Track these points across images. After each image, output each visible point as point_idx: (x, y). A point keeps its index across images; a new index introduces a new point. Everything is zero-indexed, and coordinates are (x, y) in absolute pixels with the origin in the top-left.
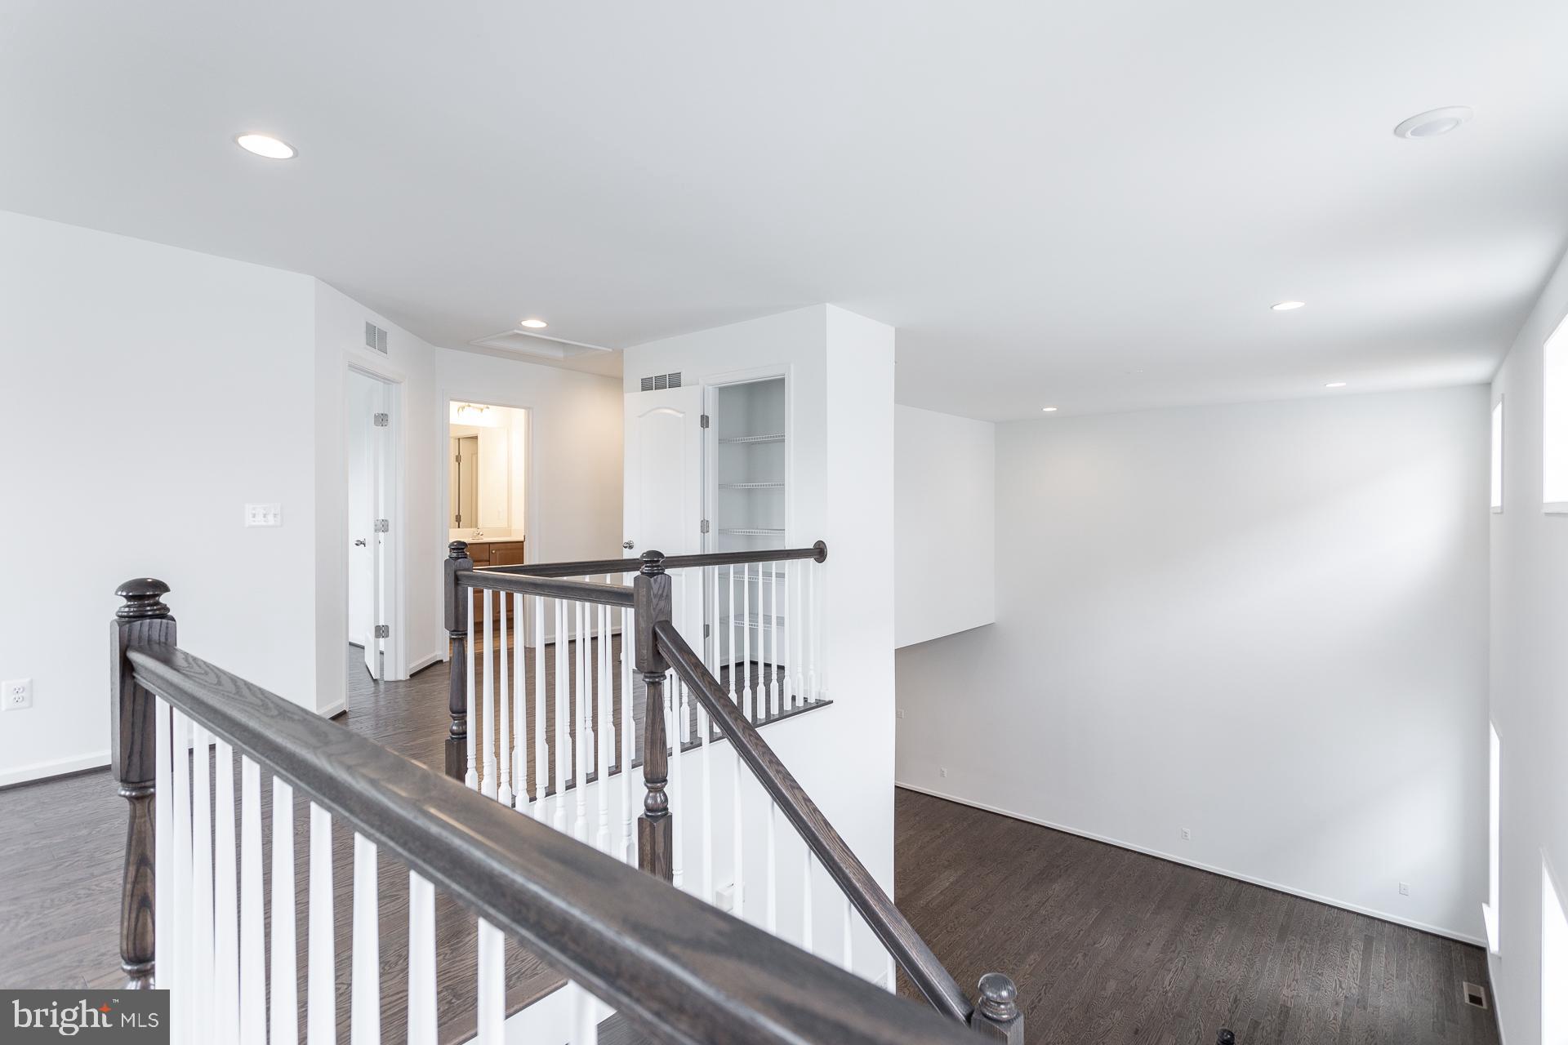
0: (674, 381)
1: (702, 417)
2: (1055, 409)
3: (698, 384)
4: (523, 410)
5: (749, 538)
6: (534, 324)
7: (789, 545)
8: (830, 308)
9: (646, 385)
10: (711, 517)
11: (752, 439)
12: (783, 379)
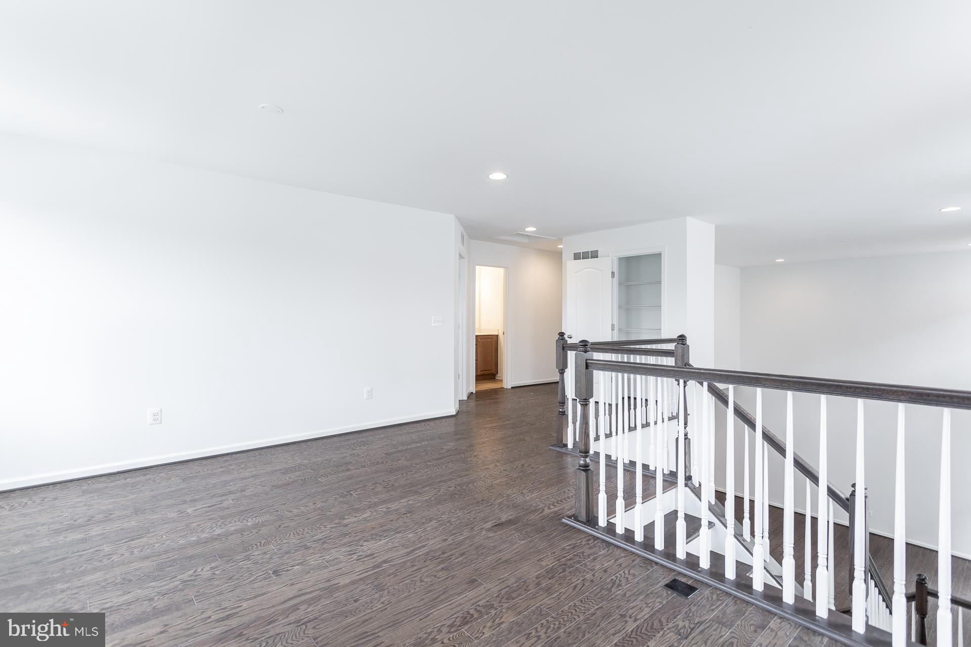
0: (595, 255)
1: (612, 272)
2: (783, 260)
3: (609, 256)
4: (503, 269)
5: (628, 333)
6: (531, 229)
7: (664, 337)
8: (690, 220)
9: (577, 257)
10: (615, 323)
11: (630, 283)
12: (660, 254)
